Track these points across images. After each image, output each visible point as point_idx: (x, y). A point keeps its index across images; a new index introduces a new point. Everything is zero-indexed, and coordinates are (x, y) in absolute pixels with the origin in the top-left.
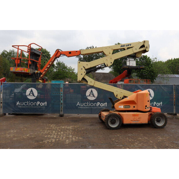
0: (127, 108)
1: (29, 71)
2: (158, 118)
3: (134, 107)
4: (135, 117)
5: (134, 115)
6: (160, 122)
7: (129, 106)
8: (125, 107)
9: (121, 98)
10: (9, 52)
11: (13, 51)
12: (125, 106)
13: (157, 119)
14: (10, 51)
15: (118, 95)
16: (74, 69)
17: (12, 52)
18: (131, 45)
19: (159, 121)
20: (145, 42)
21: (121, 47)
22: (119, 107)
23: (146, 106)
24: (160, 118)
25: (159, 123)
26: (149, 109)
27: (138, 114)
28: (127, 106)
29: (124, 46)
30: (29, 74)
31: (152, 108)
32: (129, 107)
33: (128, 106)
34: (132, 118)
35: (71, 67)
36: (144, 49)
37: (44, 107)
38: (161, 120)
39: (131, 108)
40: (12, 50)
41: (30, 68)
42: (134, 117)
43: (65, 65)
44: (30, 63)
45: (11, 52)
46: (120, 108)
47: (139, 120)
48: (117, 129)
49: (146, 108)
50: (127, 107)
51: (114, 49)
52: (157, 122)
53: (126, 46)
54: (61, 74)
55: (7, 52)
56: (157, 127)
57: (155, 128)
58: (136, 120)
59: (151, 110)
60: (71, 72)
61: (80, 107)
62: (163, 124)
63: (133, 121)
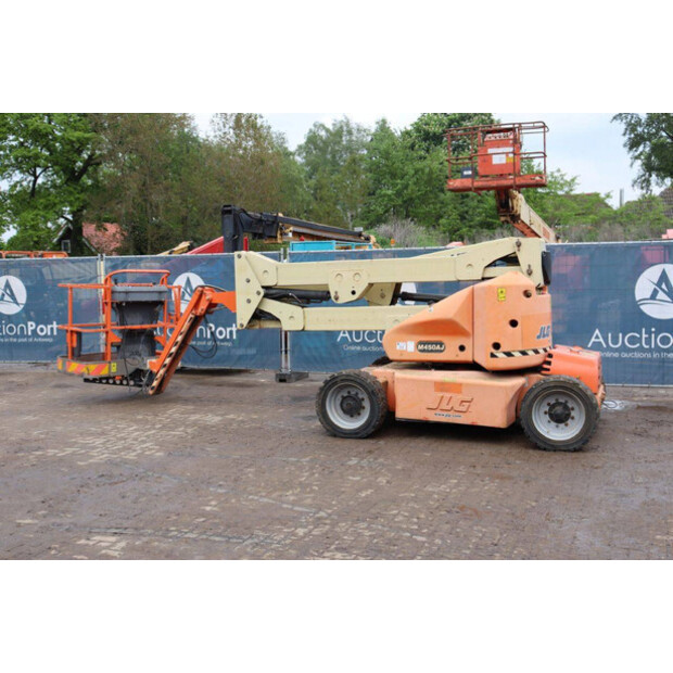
0: (432, 351)
2: (558, 403)
3: (462, 348)
5: (441, 386)
6: (569, 421)
7: (441, 344)
8: (421, 347)
10: (331, 127)
11: (347, 124)
12: (421, 343)
13: (552, 407)
14: (334, 125)
16: (573, 180)
17: (341, 127)
19: (560, 418)
22: (398, 347)
23: (497, 346)
24: (570, 405)
25: (562, 425)
26: (533, 360)
27: (460, 385)
28: (431, 343)
31: (550, 356)
32: (438, 347)
33: (436, 343)
34: (432, 398)
35: (559, 171)
37: (230, 344)
38: (573, 413)
39: (451, 354)
40: (343, 119)
42: (440, 394)
45: (338, 126)
46: (402, 353)
47: (464, 409)
49: (493, 355)
50: (430, 347)
52: (553, 424)
55: (327, 130)
57: (536, 447)
58: (449, 407)
59: (546, 366)
60: (560, 193)
61: (350, 345)
62: (577, 432)
63: (438, 412)
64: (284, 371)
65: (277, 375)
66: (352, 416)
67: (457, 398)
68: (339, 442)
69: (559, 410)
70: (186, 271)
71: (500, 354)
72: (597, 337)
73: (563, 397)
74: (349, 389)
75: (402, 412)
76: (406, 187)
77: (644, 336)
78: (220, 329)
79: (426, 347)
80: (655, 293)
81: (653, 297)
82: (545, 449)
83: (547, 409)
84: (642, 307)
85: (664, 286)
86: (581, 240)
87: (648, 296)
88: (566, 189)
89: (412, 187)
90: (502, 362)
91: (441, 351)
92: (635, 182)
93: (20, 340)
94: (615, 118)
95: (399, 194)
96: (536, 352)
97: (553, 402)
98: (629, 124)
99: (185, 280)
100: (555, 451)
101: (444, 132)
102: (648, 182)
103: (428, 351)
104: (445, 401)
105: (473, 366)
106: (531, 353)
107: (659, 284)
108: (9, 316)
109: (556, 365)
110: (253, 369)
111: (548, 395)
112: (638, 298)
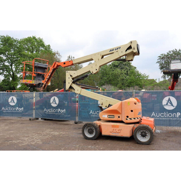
0: (111, 118)
1: (33, 82)
2: (143, 132)
3: (119, 117)
4: (115, 128)
5: (113, 126)
6: (146, 137)
7: (114, 116)
8: (109, 117)
9: (106, 106)
12: (109, 115)
13: (142, 133)
15: (103, 104)
18: (120, 48)
19: (144, 136)
20: (131, 42)
21: (110, 51)
22: (103, 116)
23: (128, 117)
24: (146, 132)
25: (144, 138)
26: (137, 120)
27: (118, 126)
28: (111, 116)
29: (113, 50)
30: (33, 84)
31: (141, 119)
32: (113, 117)
33: (113, 116)
34: (111, 129)
36: (132, 51)
37: (64, 114)
38: (147, 135)
39: (116, 118)
41: (34, 79)
42: (113, 128)
43: (139, 72)
44: (35, 75)
46: (104, 118)
47: (119, 132)
48: (93, 140)
49: (127, 119)
51: (103, 55)
52: (142, 137)
53: (115, 50)
54: (134, 82)
56: (139, 143)
57: (138, 143)
58: (116, 132)
59: (140, 122)
60: (145, 79)
61: (93, 115)
62: (148, 140)
63: (113, 133)
64: (76, 121)
65: (75, 122)
66: (91, 134)
67: (118, 129)
68: (87, 141)
69: (143, 134)
70: (54, 96)
71: (128, 119)
72: (153, 114)
73: (145, 130)
74: (90, 127)
75: (104, 133)
76: (110, 77)
77: (165, 114)
78: (61, 110)
79: (110, 117)
80: (167, 103)
81: (167, 104)
82: (140, 144)
83: (140, 133)
84: (164, 107)
85: (169, 102)
86: (150, 90)
87: (166, 104)
88: (146, 78)
89: (111, 77)
90: (129, 121)
91: (114, 118)
92: (162, 77)
93: (15, 112)
94: (157, 62)
95: (108, 79)
96: (138, 118)
97: (142, 131)
98: (160, 64)
99: (54, 98)
100: (142, 144)
101: (119, 65)
102: (165, 77)
103: (110, 118)
104: (114, 130)
105: (122, 122)
106: (136, 119)
107: (168, 101)
108: (12, 106)
109: (143, 122)
110: (69, 120)
111: (141, 130)
112: (163, 104)
